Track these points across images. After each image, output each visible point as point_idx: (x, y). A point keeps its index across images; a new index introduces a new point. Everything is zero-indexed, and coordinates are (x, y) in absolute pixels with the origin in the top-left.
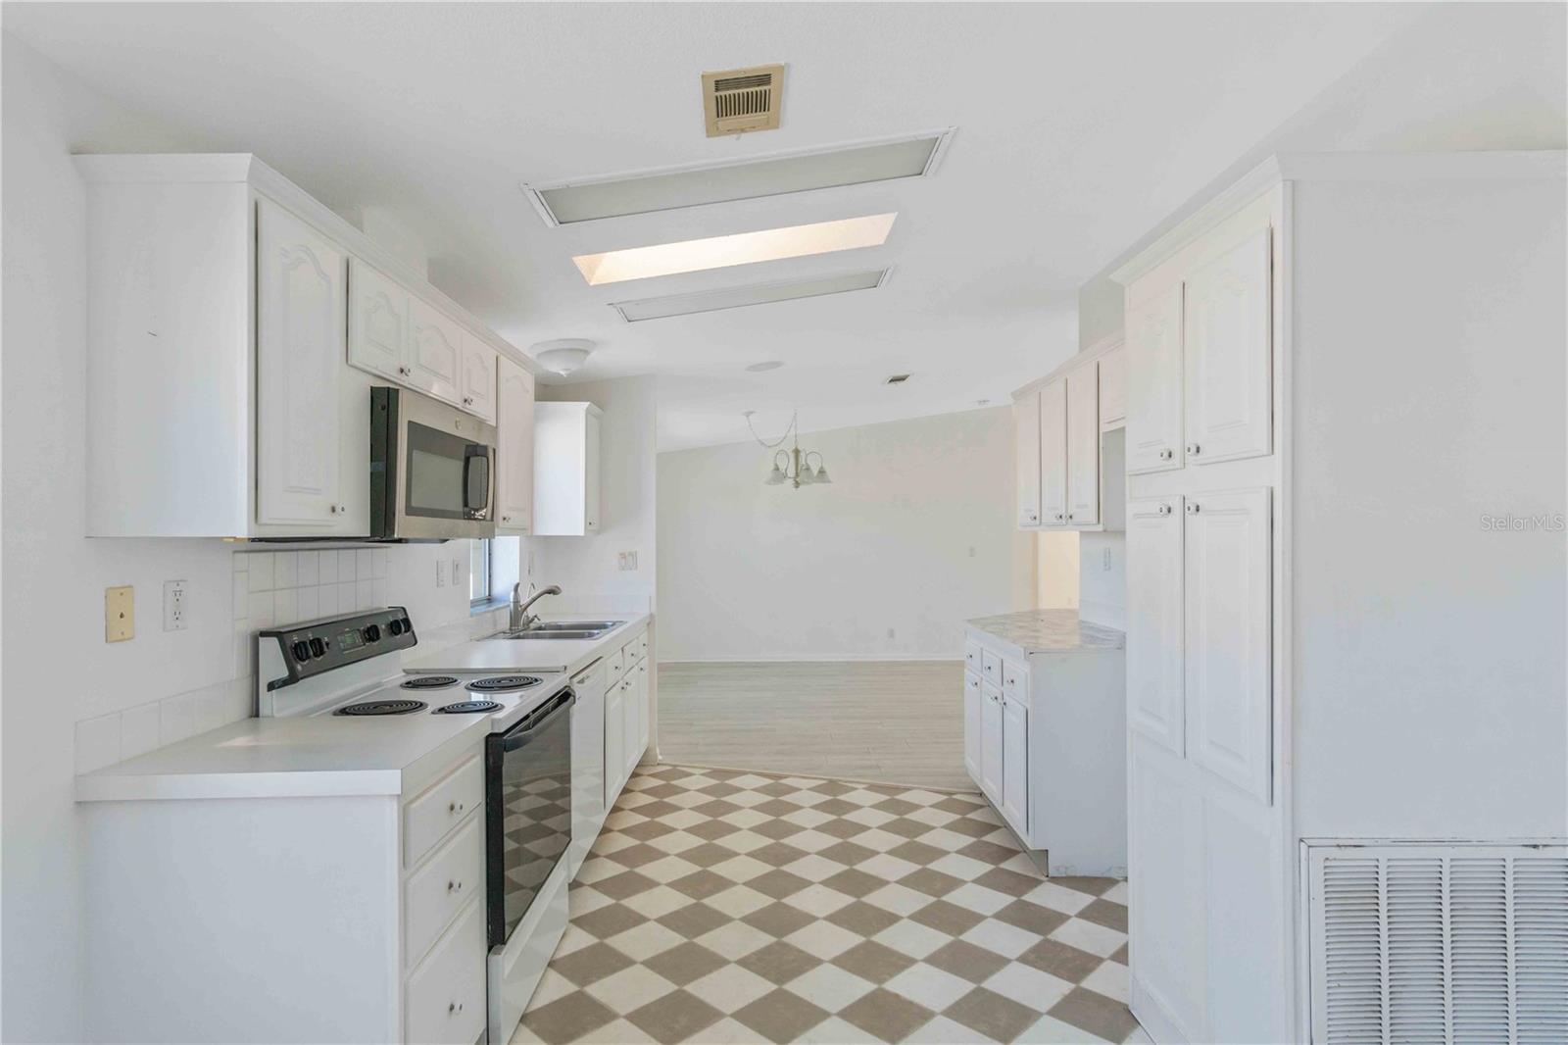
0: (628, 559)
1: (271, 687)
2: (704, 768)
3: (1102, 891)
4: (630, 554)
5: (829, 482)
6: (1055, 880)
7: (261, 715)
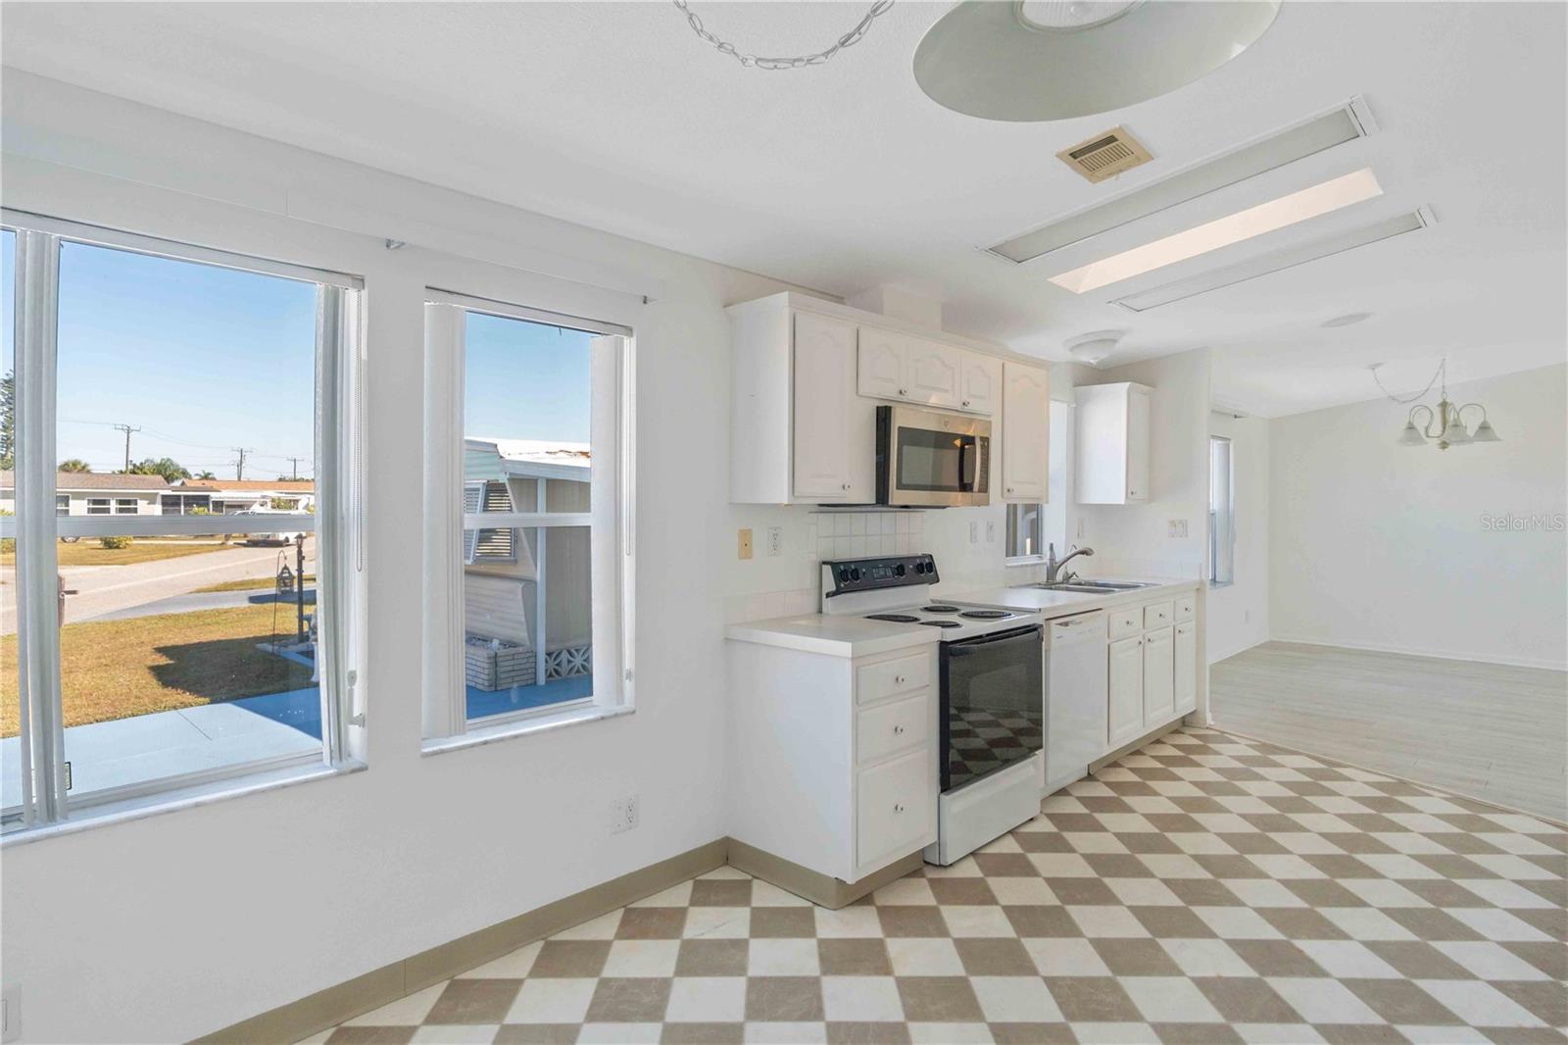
0: (1178, 528)
1: (828, 595)
2: (1251, 740)
4: (1181, 522)
5: (1497, 440)
7: (823, 613)
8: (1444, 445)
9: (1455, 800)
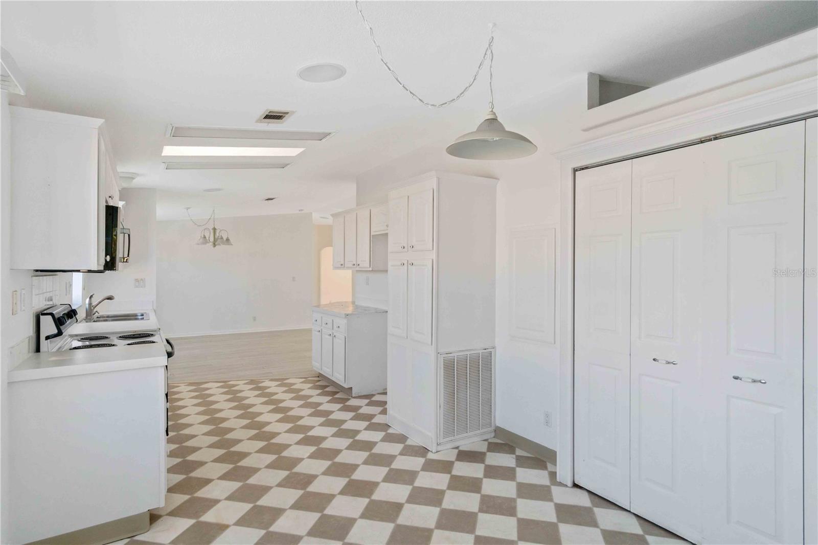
0: (139, 282)
1: (47, 338)
3: (371, 398)
4: (142, 280)
5: (232, 245)
6: (354, 398)
7: (41, 350)
8: (215, 245)
9: (272, 380)
